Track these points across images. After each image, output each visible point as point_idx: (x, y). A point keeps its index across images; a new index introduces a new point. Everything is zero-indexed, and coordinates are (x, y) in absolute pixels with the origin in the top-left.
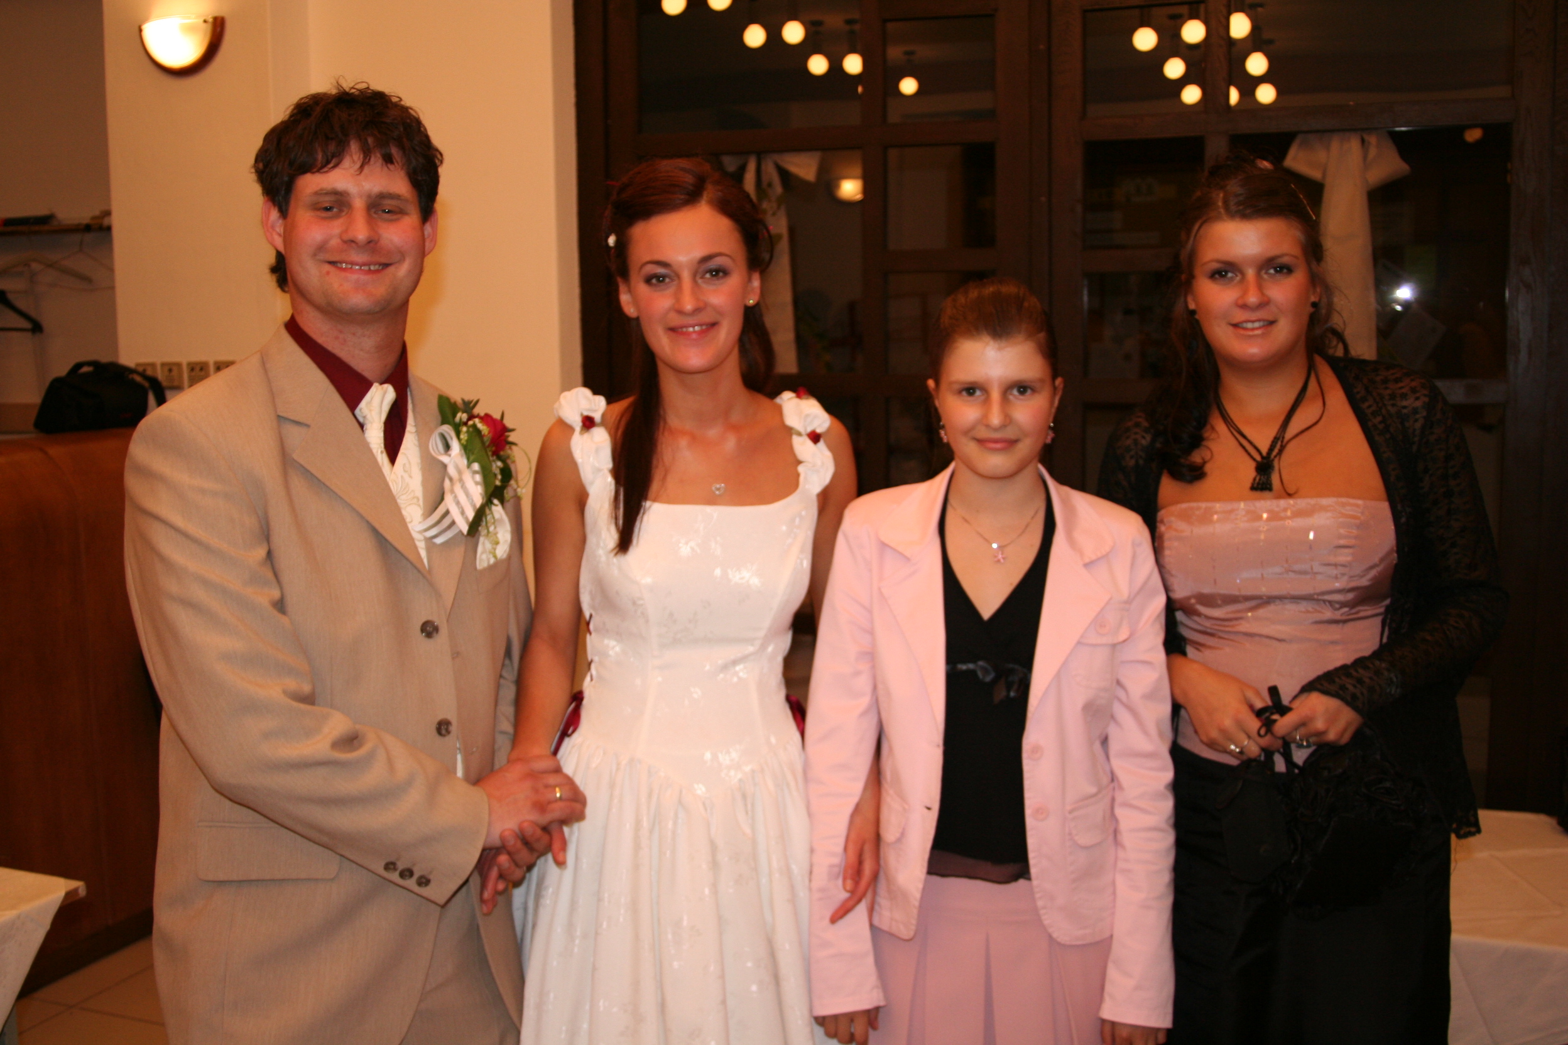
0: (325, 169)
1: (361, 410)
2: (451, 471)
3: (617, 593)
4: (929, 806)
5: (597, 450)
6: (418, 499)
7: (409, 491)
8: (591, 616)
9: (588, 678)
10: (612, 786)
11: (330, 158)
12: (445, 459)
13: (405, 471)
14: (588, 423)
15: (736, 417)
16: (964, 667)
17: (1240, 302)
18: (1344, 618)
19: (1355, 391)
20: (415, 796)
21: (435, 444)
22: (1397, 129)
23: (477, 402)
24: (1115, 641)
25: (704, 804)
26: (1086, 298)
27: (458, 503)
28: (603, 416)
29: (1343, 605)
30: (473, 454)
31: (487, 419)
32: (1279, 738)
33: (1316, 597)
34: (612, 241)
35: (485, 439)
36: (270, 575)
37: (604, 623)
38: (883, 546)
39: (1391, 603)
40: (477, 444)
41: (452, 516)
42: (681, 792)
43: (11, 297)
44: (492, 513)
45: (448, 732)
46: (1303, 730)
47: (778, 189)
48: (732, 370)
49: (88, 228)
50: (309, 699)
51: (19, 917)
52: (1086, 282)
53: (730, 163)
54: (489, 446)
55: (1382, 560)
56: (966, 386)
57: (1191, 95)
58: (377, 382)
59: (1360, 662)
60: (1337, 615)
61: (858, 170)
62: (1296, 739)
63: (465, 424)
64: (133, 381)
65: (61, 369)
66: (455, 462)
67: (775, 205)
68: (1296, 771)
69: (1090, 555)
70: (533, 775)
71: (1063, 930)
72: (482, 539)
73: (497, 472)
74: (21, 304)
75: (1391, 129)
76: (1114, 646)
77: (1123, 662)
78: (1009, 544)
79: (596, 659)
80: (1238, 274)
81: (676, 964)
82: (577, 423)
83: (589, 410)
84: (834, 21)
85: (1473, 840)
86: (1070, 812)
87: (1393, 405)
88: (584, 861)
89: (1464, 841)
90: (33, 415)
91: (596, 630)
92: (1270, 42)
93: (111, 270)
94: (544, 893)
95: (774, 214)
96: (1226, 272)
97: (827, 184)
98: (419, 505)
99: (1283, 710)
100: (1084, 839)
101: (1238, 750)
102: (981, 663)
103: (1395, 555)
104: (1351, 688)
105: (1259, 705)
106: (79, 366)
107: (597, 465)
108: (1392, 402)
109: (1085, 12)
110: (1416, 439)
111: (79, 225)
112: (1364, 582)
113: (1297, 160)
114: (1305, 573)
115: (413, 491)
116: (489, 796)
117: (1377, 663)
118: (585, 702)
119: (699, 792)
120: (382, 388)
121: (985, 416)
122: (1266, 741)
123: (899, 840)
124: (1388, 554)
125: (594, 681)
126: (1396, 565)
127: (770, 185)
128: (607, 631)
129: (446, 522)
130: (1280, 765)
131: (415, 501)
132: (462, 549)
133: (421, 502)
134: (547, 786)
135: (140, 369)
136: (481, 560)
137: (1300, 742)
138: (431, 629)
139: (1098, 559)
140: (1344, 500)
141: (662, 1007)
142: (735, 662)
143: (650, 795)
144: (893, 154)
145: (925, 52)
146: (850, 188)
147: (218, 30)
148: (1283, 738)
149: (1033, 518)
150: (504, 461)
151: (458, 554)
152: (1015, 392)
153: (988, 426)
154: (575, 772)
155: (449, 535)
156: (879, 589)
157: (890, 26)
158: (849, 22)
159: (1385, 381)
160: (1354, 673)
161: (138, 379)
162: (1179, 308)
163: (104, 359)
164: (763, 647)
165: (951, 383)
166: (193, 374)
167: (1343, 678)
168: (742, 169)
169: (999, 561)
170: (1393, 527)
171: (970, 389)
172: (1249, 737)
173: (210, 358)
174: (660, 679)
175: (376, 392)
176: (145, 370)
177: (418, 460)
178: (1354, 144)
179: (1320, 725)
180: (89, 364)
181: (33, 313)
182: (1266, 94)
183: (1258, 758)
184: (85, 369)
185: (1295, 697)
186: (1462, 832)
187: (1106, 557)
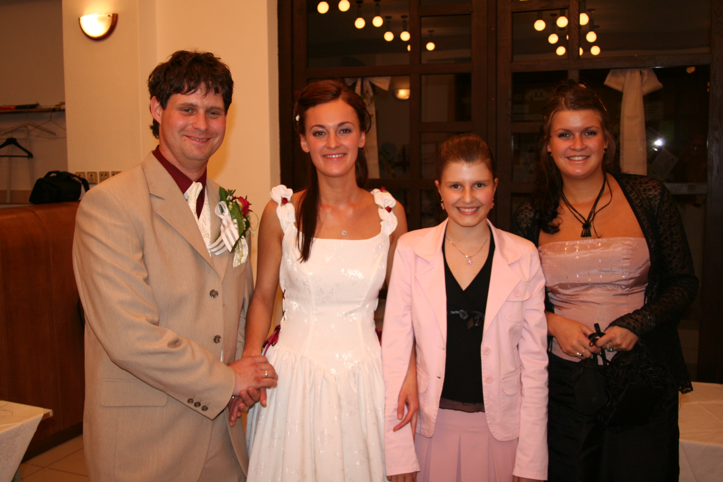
0: (188, 93)
1: (187, 193)
2: (224, 222)
3: (297, 279)
4: (439, 376)
5: (288, 214)
6: (209, 235)
7: (205, 231)
8: (285, 290)
9: (283, 319)
10: (293, 369)
11: (191, 89)
12: (221, 216)
13: (203, 222)
14: (285, 201)
15: (353, 199)
16: (454, 313)
17: (572, 147)
18: (627, 293)
19: (627, 188)
20: (204, 369)
21: (217, 210)
22: (657, 67)
23: (235, 191)
24: (523, 300)
25: (335, 378)
26: (512, 145)
27: (227, 237)
28: (292, 198)
29: (627, 286)
30: (234, 215)
31: (241, 199)
32: (599, 347)
33: (614, 283)
34: (297, 118)
35: (240, 208)
36: (143, 266)
37: (291, 294)
38: (417, 256)
39: (649, 285)
40: (237, 210)
41: (224, 243)
42: (324, 372)
43: (18, 141)
44: (241, 242)
45: (219, 341)
46: (610, 344)
47: (371, 94)
48: (352, 177)
49: (54, 110)
50: (157, 324)
51: (22, 425)
52: (512, 137)
53: (349, 82)
54: (241, 211)
55: (643, 265)
56: (454, 184)
57: (561, 51)
58: (195, 181)
59: (636, 312)
60: (624, 292)
61: (408, 85)
62: (607, 348)
63: (232, 201)
64: (75, 180)
65: (42, 175)
66: (226, 218)
67: (369, 101)
68: (608, 364)
69: (511, 261)
70: (255, 364)
71: (499, 434)
72: (236, 254)
73: (244, 223)
74: (23, 145)
75: (654, 67)
76: (523, 302)
77: (526, 310)
78: (473, 256)
79: (287, 310)
80: (571, 135)
81: (321, 452)
82: (279, 201)
83: (285, 195)
84: (396, 16)
85: (688, 394)
86: (503, 379)
87: (645, 194)
88: (279, 403)
89: (685, 395)
90: (29, 195)
91: (287, 297)
92: (597, 27)
93: (65, 129)
94: (260, 418)
95: (369, 105)
96: (566, 135)
97: (393, 92)
98: (209, 238)
99: (601, 335)
100: (509, 392)
101: (580, 355)
102: (461, 311)
103: (650, 262)
104: (633, 324)
105: (589, 333)
106: (50, 173)
107: (288, 220)
108: (644, 193)
109: (513, 13)
110: (656, 209)
111: (50, 109)
112: (637, 275)
113: (610, 81)
114: (609, 271)
115: (206, 231)
116: (236, 372)
117: (644, 312)
118: (281, 330)
119: (333, 372)
120: (197, 184)
121: (463, 197)
122: (593, 349)
123: (425, 392)
124: (647, 262)
125: (285, 321)
126: (650, 267)
127: (367, 92)
128: (292, 297)
129: (222, 245)
130: (600, 362)
131: (207, 235)
132: (227, 258)
133: (210, 236)
134: (261, 370)
135: (78, 175)
136: (235, 263)
137: (609, 349)
138: (215, 294)
139: (515, 262)
140: (624, 238)
141: (315, 471)
142: (351, 312)
143: (310, 374)
144: (424, 77)
145: (438, 31)
146: (403, 94)
147: (115, 20)
148: (601, 347)
149: (484, 244)
150: (246, 218)
151: (226, 259)
152: (476, 186)
153: (464, 202)
154: (275, 364)
155: (222, 251)
156: (415, 277)
157: (423, 19)
158: (403, 17)
159: (641, 183)
160: (634, 317)
161: (77, 179)
162: (544, 151)
163: (61, 170)
164: (364, 305)
165: (447, 183)
166: (102, 177)
167: (629, 319)
168: (354, 85)
169: (469, 263)
170: (648, 249)
171: (455, 186)
172: (585, 348)
173: (109, 169)
174: (316, 320)
175: (194, 186)
176: (80, 175)
177: (209, 217)
178: (637, 74)
179: (618, 341)
180: (54, 172)
181: (28, 149)
182: (595, 51)
183: (590, 358)
184: (53, 175)
185: (607, 329)
186: (684, 391)
187: (518, 261)
